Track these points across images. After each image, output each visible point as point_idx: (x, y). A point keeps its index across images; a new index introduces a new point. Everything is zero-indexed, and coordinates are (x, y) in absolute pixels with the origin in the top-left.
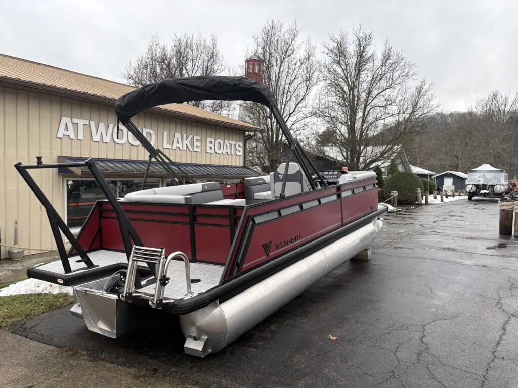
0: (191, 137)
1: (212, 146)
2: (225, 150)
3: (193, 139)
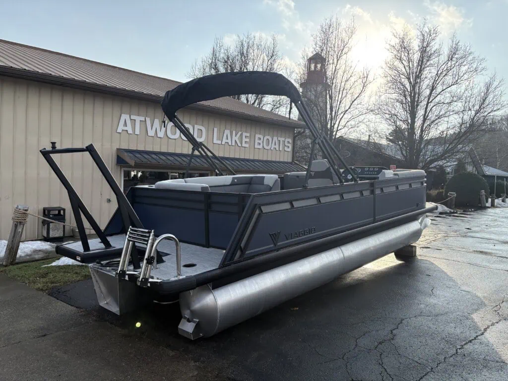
0: (240, 133)
1: (261, 142)
2: (273, 146)
3: (241, 135)
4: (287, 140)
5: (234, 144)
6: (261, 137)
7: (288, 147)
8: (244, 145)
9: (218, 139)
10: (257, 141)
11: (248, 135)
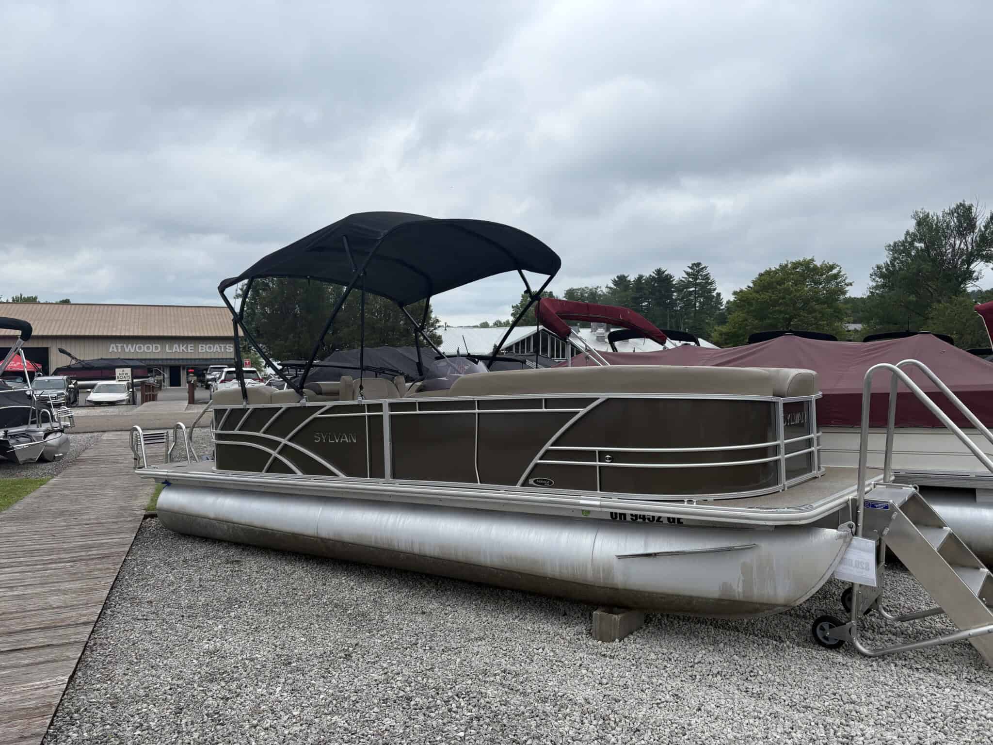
4: (228, 345)
5: (181, 351)
6: (204, 346)
7: (230, 349)
8: (189, 351)
9: (169, 349)
10: (200, 348)
11: (192, 345)
